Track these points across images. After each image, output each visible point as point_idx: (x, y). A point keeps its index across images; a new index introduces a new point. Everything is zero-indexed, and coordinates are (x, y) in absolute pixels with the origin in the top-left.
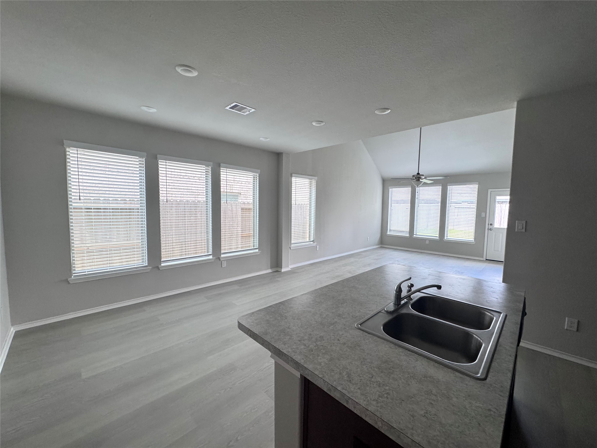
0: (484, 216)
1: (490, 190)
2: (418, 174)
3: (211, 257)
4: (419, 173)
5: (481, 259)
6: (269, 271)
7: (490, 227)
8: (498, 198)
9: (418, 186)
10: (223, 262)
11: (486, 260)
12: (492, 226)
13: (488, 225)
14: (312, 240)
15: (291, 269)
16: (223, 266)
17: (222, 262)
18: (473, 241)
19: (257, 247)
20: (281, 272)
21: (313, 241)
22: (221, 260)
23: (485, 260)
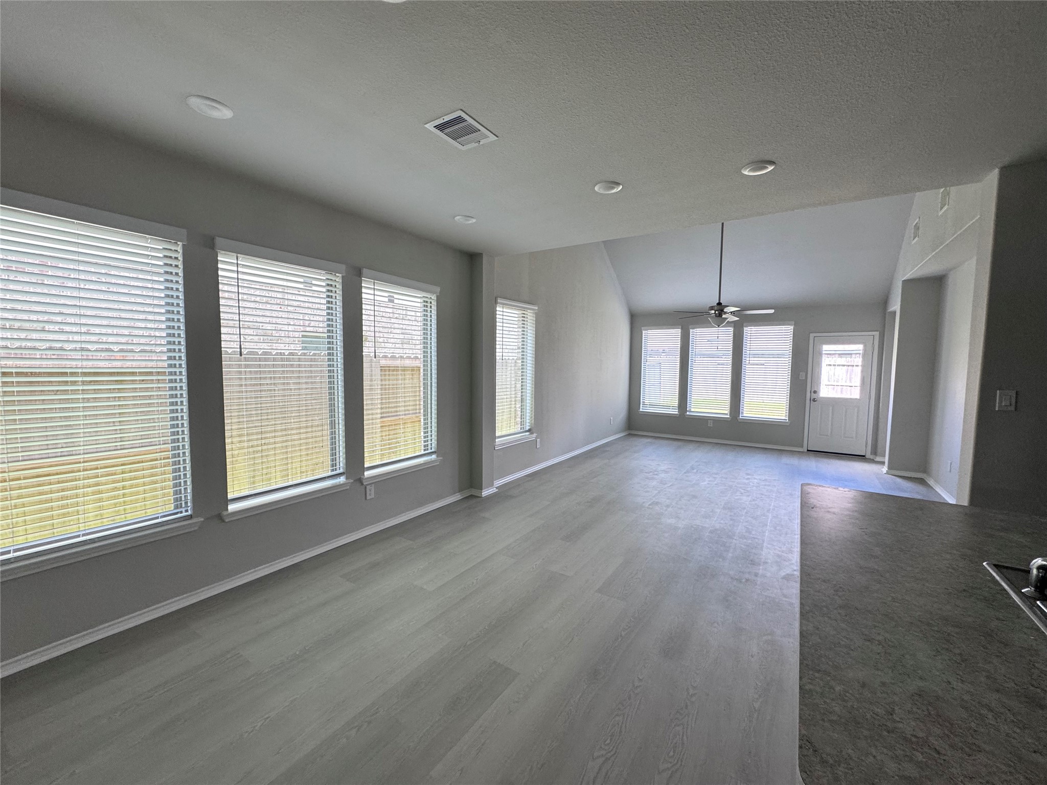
0: (804, 378)
1: (812, 335)
2: (719, 304)
3: (342, 479)
4: (721, 302)
5: (800, 449)
6: (457, 497)
7: (814, 396)
8: (826, 348)
9: (719, 326)
10: (368, 487)
11: (808, 450)
12: (816, 394)
13: (811, 393)
14: (528, 428)
15: (496, 488)
16: (368, 497)
17: (366, 487)
18: (786, 420)
19: (433, 450)
20: (482, 497)
21: (529, 430)
22: (365, 484)
23: (806, 451)
